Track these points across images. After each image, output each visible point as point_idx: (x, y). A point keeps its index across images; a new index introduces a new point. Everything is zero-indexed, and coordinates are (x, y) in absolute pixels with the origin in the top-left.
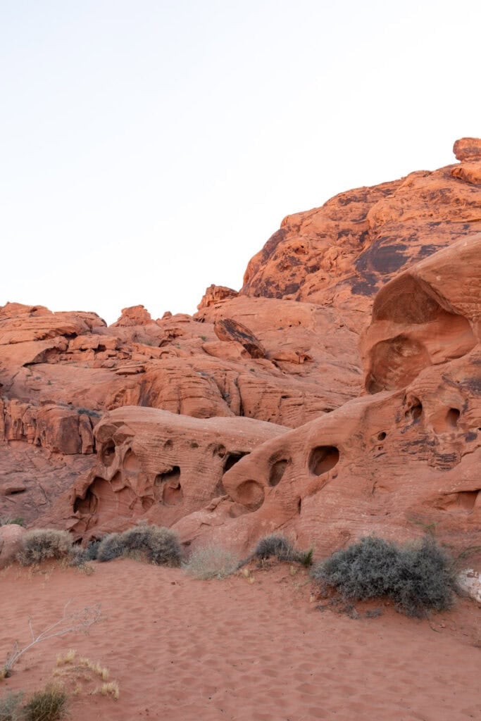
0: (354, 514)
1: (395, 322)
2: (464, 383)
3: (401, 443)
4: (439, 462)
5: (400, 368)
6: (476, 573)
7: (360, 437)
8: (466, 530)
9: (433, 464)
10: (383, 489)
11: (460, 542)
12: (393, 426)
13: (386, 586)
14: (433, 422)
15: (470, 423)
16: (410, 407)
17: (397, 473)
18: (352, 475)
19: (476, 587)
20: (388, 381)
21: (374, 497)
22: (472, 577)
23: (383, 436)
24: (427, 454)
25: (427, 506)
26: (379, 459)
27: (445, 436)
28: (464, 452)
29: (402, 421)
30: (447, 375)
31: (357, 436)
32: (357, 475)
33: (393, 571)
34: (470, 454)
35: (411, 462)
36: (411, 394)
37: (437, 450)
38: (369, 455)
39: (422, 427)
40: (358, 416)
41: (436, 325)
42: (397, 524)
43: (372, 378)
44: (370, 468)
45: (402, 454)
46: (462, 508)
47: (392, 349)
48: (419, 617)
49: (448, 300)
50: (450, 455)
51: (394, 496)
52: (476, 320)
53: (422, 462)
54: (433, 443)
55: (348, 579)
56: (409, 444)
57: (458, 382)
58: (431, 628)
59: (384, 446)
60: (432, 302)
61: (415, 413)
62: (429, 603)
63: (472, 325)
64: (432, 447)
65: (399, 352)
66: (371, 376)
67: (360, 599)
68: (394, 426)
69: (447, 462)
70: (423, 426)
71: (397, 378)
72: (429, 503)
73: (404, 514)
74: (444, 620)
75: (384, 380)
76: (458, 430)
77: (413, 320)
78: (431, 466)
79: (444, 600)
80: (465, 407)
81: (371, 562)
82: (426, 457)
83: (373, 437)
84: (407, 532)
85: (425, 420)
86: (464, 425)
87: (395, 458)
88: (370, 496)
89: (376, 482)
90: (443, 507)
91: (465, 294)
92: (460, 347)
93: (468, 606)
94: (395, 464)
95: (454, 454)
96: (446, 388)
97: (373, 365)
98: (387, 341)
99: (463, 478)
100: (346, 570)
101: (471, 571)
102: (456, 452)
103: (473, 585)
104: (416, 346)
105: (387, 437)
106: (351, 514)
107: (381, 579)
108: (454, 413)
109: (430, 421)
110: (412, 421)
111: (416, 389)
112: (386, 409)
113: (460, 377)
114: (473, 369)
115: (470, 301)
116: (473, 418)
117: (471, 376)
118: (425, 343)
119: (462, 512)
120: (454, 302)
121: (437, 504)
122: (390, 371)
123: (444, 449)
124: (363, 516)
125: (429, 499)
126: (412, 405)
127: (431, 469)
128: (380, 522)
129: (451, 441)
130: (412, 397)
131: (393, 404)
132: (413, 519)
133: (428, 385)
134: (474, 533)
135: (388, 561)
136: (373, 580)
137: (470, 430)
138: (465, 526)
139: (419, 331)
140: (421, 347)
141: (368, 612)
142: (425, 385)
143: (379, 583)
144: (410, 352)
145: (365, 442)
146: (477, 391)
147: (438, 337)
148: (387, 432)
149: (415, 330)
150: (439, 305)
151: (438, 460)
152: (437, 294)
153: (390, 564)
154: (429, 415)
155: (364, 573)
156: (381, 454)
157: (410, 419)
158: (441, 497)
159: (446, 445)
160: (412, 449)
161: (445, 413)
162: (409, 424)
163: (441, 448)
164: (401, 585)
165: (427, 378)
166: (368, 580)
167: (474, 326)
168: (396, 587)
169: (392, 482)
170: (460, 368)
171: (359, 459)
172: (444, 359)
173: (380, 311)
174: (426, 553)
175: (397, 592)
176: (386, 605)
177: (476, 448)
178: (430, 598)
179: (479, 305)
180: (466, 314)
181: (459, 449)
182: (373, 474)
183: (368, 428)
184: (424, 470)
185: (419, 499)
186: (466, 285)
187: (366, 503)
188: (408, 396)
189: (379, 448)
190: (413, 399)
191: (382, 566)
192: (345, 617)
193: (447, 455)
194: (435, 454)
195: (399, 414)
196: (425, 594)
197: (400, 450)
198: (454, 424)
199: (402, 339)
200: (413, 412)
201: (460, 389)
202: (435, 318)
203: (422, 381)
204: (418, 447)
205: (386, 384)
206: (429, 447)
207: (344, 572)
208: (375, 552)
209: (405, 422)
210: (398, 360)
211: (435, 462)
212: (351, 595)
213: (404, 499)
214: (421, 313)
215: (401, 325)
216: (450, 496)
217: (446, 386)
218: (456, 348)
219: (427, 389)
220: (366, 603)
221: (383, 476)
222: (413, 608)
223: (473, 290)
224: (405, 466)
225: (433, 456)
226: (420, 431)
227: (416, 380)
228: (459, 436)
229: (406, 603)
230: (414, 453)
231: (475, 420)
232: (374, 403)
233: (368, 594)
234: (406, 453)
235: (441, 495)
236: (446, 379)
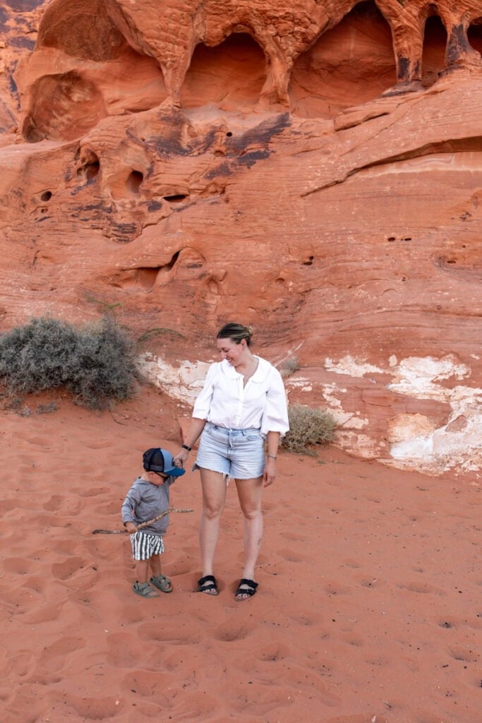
0: (10, 288)
1: (67, 52)
2: (151, 142)
3: (69, 206)
4: (115, 233)
5: (67, 116)
6: (155, 356)
7: (19, 194)
8: (144, 310)
9: (109, 234)
10: (46, 260)
11: (137, 323)
12: (60, 185)
13: (65, 377)
14: (112, 184)
15: (155, 190)
16: (85, 163)
17: (66, 242)
18: (7, 240)
19: (155, 372)
20: (51, 130)
21: (35, 269)
22: (151, 361)
23: (48, 196)
24: (102, 221)
25: (101, 282)
26: (41, 223)
27: (124, 202)
28: (146, 223)
29: (74, 180)
30: (132, 129)
31: (17, 194)
32: (14, 241)
33: (74, 359)
34: (153, 226)
35: (82, 231)
36: (88, 147)
37: (114, 218)
38: (30, 218)
39: (98, 189)
40: (18, 167)
41: (116, 66)
42: (66, 301)
43: (32, 123)
44: (30, 234)
45: (72, 219)
46: (139, 286)
47: (59, 87)
48: (100, 410)
49: (142, 33)
50: (128, 225)
51: (61, 269)
52: (171, 66)
53: (96, 231)
54: (110, 210)
55: (16, 369)
56: (81, 208)
57: (144, 140)
58: (115, 420)
59: (49, 208)
60: (117, 33)
61: (88, 172)
62: (111, 393)
63: (164, 71)
64: (108, 214)
65: (68, 94)
66: (31, 119)
67: (31, 392)
68: (62, 185)
69: (126, 233)
70: (99, 187)
71: (62, 128)
72: (103, 278)
73: (75, 291)
74: (127, 410)
75: (46, 127)
76: (140, 197)
77: (90, 54)
78: (107, 236)
79: (126, 388)
80: (151, 171)
81: (45, 349)
82: (100, 226)
83: (35, 195)
84: (78, 311)
85: (103, 181)
86: (147, 192)
87: (62, 224)
88: (30, 267)
89: (38, 251)
90: (119, 284)
91: (162, 29)
92: (144, 99)
93: (149, 393)
94: (63, 231)
95: (134, 224)
96: (129, 145)
97: (34, 106)
98: (55, 77)
99: (145, 252)
100: (12, 358)
101: (149, 354)
102: (136, 222)
103: (152, 369)
104: (90, 90)
105: (52, 198)
106: (6, 288)
107: (59, 368)
108: (136, 177)
109: (108, 184)
110: (85, 181)
111: (93, 141)
112: (53, 163)
113: (147, 134)
114: (162, 126)
115: (166, 40)
116: (159, 184)
117: (158, 135)
118: (101, 87)
119: (139, 290)
120: (148, 37)
121: (113, 280)
122: (55, 117)
123: (122, 217)
124: (22, 290)
125: (103, 275)
126: (87, 160)
127: (105, 240)
128: (44, 299)
129: (131, 209)
130: (88, 151)
131: (62, 157)
132: (86, 297)
133: (110, 139)
134: (153, 314)
135: (67, 347)
136: (48, 369)
137: (155, 199)
138: (143, 306)
139: (95, 71)
140: (95, 91)
141: (41, 407)
142: (105, 138)
143: (56, 372)
144: (82, 96)
145: (24, 200)
146: (164, 153)
147: (118, 83)
148: (53, 191)
149: (91, 68)
150: (125, 39)
151: (115, 230)
152: (127, 22)
153: (69, 350)
154: (108, 176)
155: (38, 362)
156: (45, 218)
157: (83, 179)
158: (118, 272)
159: (125, 214)
160: (84, 215)
161: (126, 175)
162: (82, 184)
163: (119, 216)
164: (83, 375)
165: (107, 130)
166: (43, 370)
167: (167, 74)
168: (77, 377)
169: (57, 252)
170: (146, 122)
171: (18, 222)
172: (123, 111)
173: (48, 33)
174: (107, 337)
175: (77, 383)
176: (62, 397)
177: (160, 219)
178: (114, 388)
179: (176, 47)
180: (161, 56)
181: (139, 219)
182: (34, 241)
183: (29, 185)
184: (97, 240)
185: (92, 274)
186: (165, 17)
187: (26, 276)
188: (82, 149)
189: (43, 211)
190: (89, 154)
191: (59, 354)
192: (12, 415)
193: (125, 225)
194: (112, 223)
195: (69, 171)
196: (109, 383)
197: (70, 214)
198: (135, 189)
199: (74, 78)
200: (87, 170)
201: (146, 148)
202: (116, 58)
203: (102, 133)
204: (92, 213)
205: (48, 133)
206: (105, 213)
207: (11, 361)
208: (52, 336)
209: (77, 181)
210: (65, 104)
211: (112, 232)
212: (20, 387)
213: (74, 273)
214: (100, 47)
215: (74, 59)
216: (129, 272)
217: (130, 143)
218: (140, 98)
219: (106, 143)
220: (38, 396)
221: (47, 245)
222: (94, 399)
223: (172, 26)
224: (75, 234)
225: (110, 225)
226: (94, 194)
227: (93, 131)
228: (141, 204)
229: (87, 394)
230: (86, 220)
231: (162, 186)
232: (38, 153)
233: (42, 385)
234: (77, 219)
235: (118, 270)
236: (130, 133)
